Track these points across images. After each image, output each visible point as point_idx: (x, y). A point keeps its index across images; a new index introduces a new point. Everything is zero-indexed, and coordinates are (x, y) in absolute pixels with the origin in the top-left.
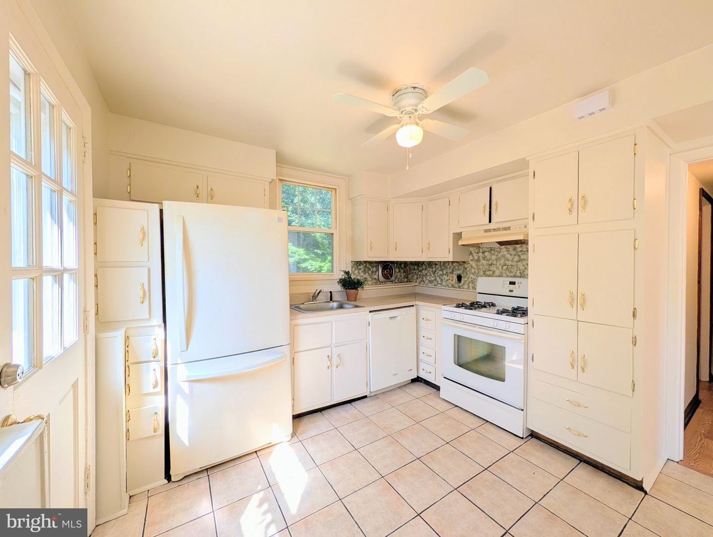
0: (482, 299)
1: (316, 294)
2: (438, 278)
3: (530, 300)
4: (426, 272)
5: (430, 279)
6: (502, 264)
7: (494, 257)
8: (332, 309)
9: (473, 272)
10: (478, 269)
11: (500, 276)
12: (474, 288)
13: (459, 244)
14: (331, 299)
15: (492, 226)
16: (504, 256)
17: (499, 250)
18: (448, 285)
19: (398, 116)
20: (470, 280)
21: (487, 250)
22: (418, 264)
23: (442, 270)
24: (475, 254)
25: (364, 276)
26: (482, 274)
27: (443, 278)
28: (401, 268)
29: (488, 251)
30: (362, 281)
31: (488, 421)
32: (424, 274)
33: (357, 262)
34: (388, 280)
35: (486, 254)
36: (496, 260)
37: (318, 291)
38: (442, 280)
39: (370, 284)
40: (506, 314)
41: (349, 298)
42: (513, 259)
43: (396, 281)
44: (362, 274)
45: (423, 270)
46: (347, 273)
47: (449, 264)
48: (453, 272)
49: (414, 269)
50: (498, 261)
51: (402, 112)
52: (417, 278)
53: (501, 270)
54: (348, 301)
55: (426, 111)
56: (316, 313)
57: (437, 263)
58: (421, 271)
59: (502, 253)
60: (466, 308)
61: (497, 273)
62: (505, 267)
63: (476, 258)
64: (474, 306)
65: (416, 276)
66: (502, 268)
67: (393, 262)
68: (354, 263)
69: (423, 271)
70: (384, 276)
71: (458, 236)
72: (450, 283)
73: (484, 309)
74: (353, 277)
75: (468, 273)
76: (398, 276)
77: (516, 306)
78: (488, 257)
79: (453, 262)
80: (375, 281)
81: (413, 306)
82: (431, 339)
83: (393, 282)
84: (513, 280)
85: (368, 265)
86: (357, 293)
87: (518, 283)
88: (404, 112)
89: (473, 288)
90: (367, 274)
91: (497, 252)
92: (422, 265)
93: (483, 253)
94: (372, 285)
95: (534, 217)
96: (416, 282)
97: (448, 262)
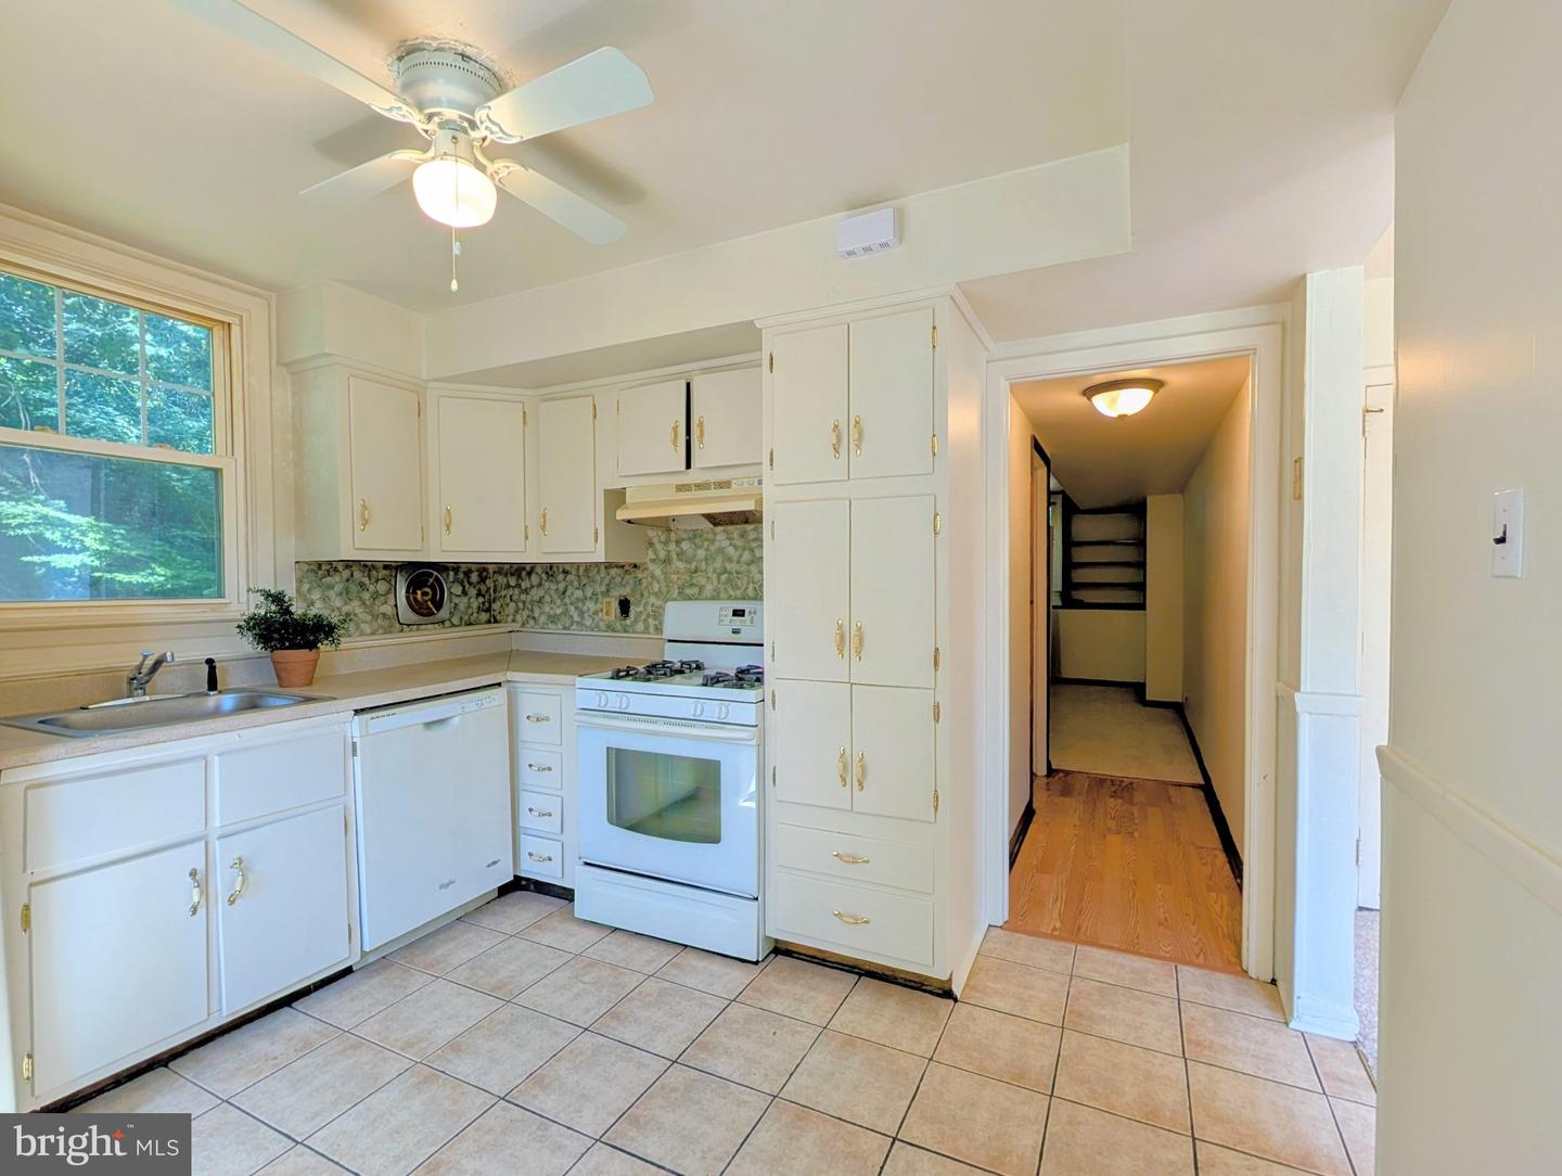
0: (675, 655)
1: (145, 670)
2: (572, 609)
3: (767, 649)
4: (541, 593)
5: (552, 612)
6: (718, 571)
7: (701, 553)
8: (217, 713)
9: (656, 590)
10: (668, 581)
11: (713, 598)
12: (659, 630)
13: (618, 518)
14: (213, 684)
15: (693, 477)
16: (721, 550)
17: (710, 536)
18: (597, 626)
19: (420, 127)
20: (649, 609)
21: (685, 536)
22: (519, 571)
23: (582, 587)
24: (659, 547)
25: (346, 609)
26: (675, 595)
27: (585, 608)
28: (470, 584)
29: (689, 539)
30: (335, 621)
31: (686, 946)
32: (536, 598)
33: (319, 565)
34: (431, 619)
35: (685, 545)
36: (706, 559)
37: (150, 662)
38: (581, 614)
39: (369, 631)
40: (722, 684)
41: (283, 675)
42: (741, 556)
43: (455, 620)
44: (338, 603)
45: (532, 587)
46: (277, 598)
47: (598, 572)
48: (608, 591)
49: (508, 586)
50: (710, 562)
51: (430, 117)
52: (517, 611)
53: (715, 583)
54: (281, 686)
55: (501, 135)
56: (133, 733)
57: (568, 568)
58: (526, 591)
59: (717, 544)
60: (635, 679)
61: (709, 588)
62: (724, 577)
63: (662, 554)
64: (657, 671)
65: (512, 605)
66: (719, 579)
67: (442, 567)
68: (306, 567)
69: (533, 591)
70: (417, 607)
71: (616, 498)
72: (602, 620)
73: (678, 677)
74: (298, 609)
75: (646, 594)
76: (462, 607)
77: (744, 665)
78: (690, 553)
79: (609, 566)
80: (386, 623)
81: (499, 684)
82: (550, 769)
83: (443, 622)
84: (739, 606)
85: (357, 575)
86: (316, 660)
87: (750, 613)
88: (436, 119)
89: (657, 629)
90: (356, 603)
91: (707, 540)
92: (529, 574)
93: (678, 542)
94: (373, 634)
95: (772, 460)
96: (514, 621)
97: (597, 564)
